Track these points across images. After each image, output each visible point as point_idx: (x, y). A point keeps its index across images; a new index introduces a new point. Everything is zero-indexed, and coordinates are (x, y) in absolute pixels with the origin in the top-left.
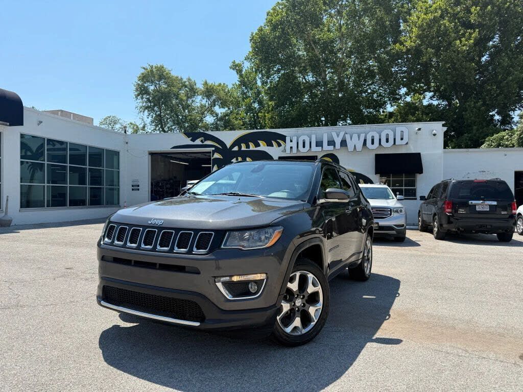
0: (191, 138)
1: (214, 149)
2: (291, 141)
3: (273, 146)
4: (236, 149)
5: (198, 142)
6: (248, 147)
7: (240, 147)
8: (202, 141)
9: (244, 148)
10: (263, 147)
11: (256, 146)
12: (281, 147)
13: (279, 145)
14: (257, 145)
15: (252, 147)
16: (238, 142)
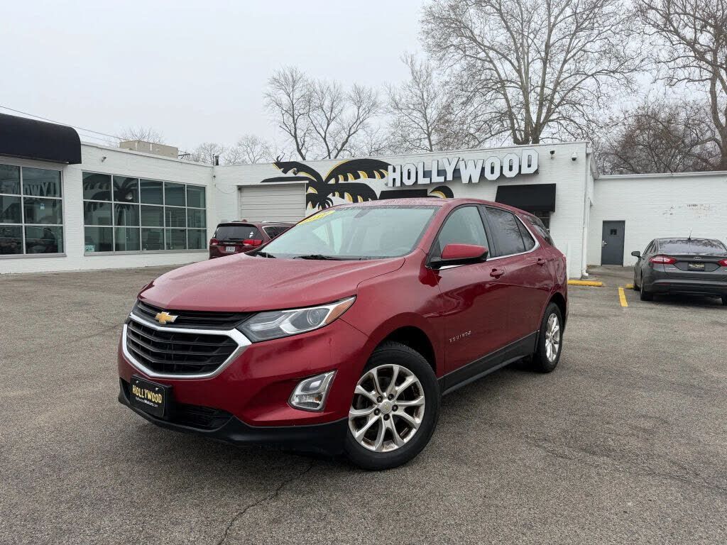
0: (282, 169)
1: (307, 182)
2: (394, 171)
3: (375, 178)
4: (332, 181)
5: (290, 174)
6: (346, 179)
7: (337, 180)
8: (295, 173)
9: (341, 181)
10: (364, 179)
11: (355, 179)
12: (384, 179)
13: (383, 176)
14: (357, 177)
15: (351, 180)
16: (334, 174)
